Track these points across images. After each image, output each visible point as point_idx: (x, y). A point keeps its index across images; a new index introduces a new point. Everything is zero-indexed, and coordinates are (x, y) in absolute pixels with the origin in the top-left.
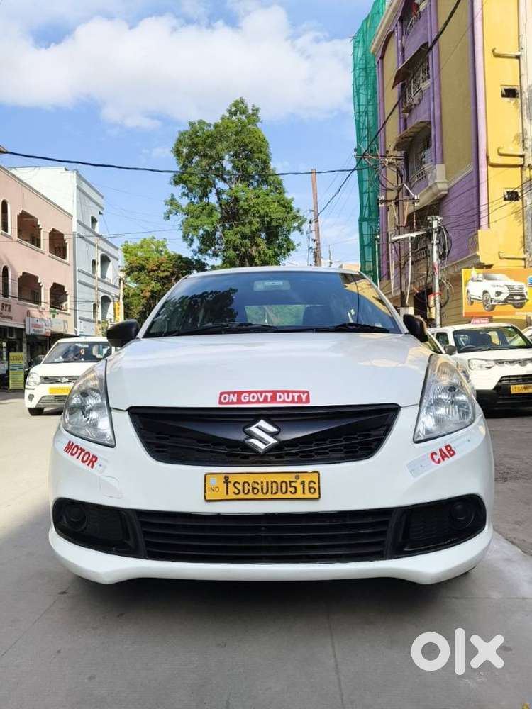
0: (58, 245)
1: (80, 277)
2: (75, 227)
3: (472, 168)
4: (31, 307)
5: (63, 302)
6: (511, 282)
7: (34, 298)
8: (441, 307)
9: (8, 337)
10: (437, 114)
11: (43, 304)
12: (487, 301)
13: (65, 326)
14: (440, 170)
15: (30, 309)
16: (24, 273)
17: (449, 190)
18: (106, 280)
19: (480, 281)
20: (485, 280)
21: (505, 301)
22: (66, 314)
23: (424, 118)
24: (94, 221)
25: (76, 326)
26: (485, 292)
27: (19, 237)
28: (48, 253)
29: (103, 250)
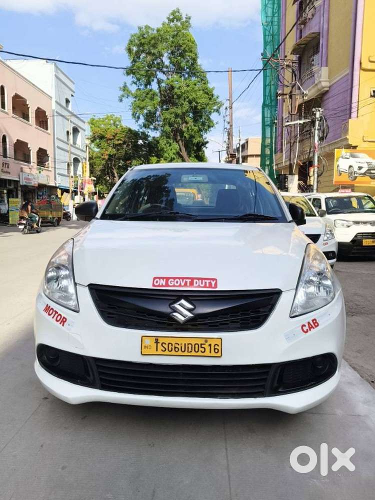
0: (42, 120)
1: (58, 143)
2: (54, 106)
3: (348, 71)
4: (24, 165)
5: (46, 162)
6: (370, 160)
7: (25, 158)
8: (318, 177)
9: (7, 186)
10: (325, 27)
11: (32, 163)
12: (351, 173)
13: (48, 179)
14: (324, 71)
15: (23, 166)
16: (17, 140)
17: (330, 87)
18: (76, 146)
19: (348, 158)
20: (351, 158)
21: (364, 174)
22: (48, 170)
23: (315, 29)
24: (67, 101)
25: (55, 179)
26: (350, 167)
27: (13, 113)
28: (35, 126)
29: (74, 123)
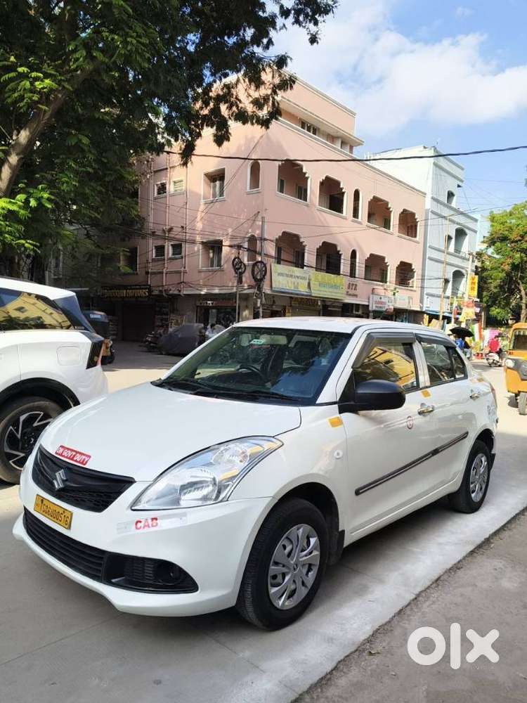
0: (409, 224)
1: (430, 253)
2: (428, 204)
4: (377, 285)
5: (409, 280)
11: (388, 284)
13: (409, 302)
15: (375, 287)
16: (371, 255)
18: (461, 254)
22: (412, 290)
24: (450, 195)
25: (422, 301)
27: (369, 221)
28: (397, 234)
29: (458, 224)
